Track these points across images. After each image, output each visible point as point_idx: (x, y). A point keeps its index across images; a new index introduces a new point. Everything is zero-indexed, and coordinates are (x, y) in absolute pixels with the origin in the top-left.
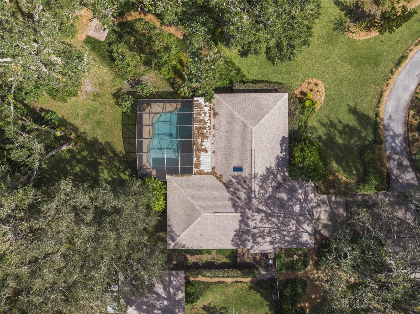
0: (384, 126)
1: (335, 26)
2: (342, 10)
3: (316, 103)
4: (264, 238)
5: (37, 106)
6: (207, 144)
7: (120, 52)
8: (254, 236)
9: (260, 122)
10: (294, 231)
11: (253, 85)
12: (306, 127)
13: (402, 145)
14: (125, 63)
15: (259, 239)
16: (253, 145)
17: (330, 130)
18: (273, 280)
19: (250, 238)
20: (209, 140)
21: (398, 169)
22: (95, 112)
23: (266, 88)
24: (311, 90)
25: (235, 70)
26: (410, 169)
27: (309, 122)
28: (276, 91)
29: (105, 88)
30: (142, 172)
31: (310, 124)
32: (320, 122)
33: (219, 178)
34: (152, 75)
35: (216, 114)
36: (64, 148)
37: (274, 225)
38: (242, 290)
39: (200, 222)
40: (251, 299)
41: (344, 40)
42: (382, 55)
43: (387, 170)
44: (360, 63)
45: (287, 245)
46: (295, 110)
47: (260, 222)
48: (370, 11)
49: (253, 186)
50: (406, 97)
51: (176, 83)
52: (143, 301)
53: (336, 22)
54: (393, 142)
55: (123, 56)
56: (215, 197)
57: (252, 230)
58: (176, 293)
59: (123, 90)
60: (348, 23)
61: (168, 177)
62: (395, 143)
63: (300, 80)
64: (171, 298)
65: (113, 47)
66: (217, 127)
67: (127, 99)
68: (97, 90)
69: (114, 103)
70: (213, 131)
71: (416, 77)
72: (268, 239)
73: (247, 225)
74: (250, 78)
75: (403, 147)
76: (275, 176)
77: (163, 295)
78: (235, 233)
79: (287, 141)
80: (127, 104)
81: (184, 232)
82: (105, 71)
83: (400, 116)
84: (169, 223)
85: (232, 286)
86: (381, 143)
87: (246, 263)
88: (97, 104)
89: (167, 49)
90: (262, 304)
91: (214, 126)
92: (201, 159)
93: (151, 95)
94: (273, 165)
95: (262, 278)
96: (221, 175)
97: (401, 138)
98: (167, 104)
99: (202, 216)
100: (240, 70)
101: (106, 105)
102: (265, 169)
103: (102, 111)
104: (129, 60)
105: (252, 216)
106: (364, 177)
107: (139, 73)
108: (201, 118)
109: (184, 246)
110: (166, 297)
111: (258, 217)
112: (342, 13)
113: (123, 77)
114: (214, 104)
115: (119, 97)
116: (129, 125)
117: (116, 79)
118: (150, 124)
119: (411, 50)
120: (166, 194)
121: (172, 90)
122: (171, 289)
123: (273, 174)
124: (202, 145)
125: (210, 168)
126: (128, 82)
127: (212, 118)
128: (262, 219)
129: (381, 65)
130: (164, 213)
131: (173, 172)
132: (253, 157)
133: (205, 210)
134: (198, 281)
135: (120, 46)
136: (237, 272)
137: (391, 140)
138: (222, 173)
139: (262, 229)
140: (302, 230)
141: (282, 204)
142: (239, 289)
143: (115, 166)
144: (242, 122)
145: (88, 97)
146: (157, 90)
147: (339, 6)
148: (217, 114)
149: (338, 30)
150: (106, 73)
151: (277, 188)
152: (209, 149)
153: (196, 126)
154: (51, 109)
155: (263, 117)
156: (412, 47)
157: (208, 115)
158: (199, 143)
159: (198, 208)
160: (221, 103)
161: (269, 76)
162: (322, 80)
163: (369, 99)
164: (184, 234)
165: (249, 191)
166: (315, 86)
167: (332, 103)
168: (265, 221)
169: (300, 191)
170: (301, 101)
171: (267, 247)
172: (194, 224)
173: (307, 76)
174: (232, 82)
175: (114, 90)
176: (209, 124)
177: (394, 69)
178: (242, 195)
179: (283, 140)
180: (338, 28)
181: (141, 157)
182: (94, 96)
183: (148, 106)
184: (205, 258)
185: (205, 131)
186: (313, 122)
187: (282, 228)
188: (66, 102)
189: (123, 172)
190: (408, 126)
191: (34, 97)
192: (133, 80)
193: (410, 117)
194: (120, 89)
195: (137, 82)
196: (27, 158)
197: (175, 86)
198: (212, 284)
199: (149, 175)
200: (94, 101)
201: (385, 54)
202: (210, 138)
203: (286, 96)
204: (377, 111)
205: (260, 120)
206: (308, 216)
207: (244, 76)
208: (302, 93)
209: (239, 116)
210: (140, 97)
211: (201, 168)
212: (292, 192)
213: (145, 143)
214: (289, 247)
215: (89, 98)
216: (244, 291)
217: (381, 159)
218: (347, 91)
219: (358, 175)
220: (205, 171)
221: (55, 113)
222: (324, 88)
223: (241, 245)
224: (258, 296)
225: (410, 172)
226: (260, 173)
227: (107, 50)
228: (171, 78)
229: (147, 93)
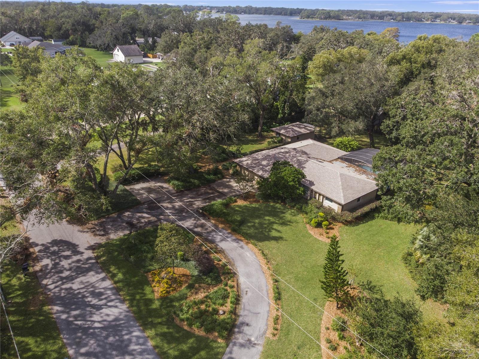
13: (213, 237)
43: (211, 219)
54: (223, 235)
62: (220, 236)
71: (247, 289)
79: (308, 186)
86: (233, 231)
97: (217, 241)
119: (278, 309)
156: (279, 313)
204: (258, 247)
217: (223, 222)
225: (190, 226)
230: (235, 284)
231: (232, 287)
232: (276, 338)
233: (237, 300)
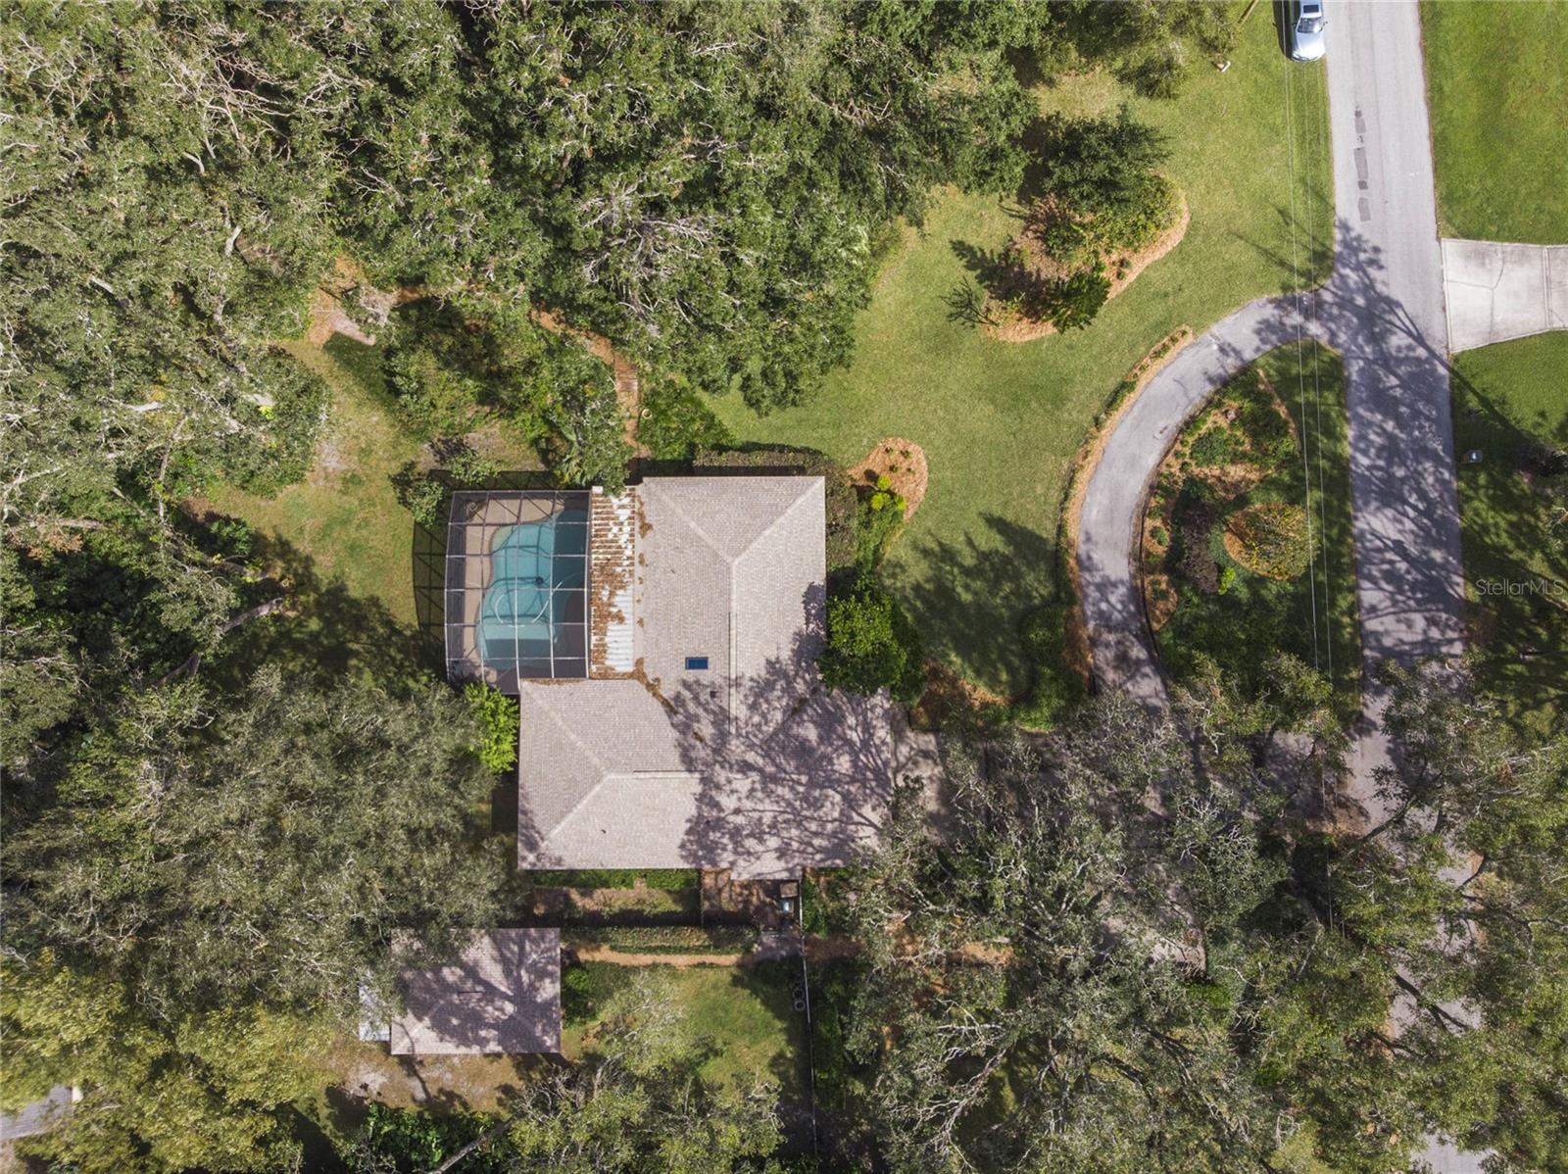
0: (1078, 558)
1: (953, 310)
2: (970, 267)
3: (901, 500)
4: (761, 841)
5: (200, 510)
6: (623, 601)
7: (412, 374)
8: (736, 834)
9: (751, 547)
10: (835, 820)
11: (742, 456)
12: (877, 559)
13: (1125, 607)
14: (426, 400)
15: (751, 844)
16: (734, 604)
17: (940, 568)
18: (794, 959)
19: (725, 840)
20: (629, 592)
21: (1116, 668)
22: (345, 522)
23: (776, 463)
24: (892, 469)
25: (702, 419)
26: (1147, 670)
27: (889, 549)
28: (801, 471)
29: (373, 463)
30: (457, 672)
31: (889, 553)
32: (915, 546)
33: (652, 687)
34: (493, 430)
35: (646, 528)
36: (264, 611)
37: (783, 804)
38: (715, 987)
39: (598, 796)
40: (740, 1012)
41: (976, 343)
42: (1072, 380)
43: (1090, 670)
44: (1017, 399)
45: (822, 860)
46: (848, 518)
47: (747, 797)
48: (1038, 271)
49: (733, 705)
50: (1134, 486)
51: (554, 450)
52: (451, 1003)
53: (956, 298)
54: (1101, 600)
55: (422, 385)
56: (640, 734)
57: (731, 818)
58: (537, 984)
59: (420, 468)
60: (985, 299)
61: (524, 686)
62: (1108, 601)
63: (865, 442)
64: (523, 997)
65: (394, 361)
66: (648, 558)
67: (427, 489)
68: (353, 466)
69: (396, 501)
70: (639, 570)
71: (1159, 436)
72: (773, 842)
73: (717, 805)
74: (740, 437)
75: (1129, 612)
76: (790, 682)
77: (503, 989)
78: (688, 825)
79: (822, 595)
80: (426, 503)
81: (558, 823)
82: (375, 419)
83: (1123, 533)
84: (522, 803)
85: (690, 976)
86: (1072, 600)
87: (726, 914)
88: (352, 502)
89: (530, 366)
90: (768, 1026)
91: (641, 556)
92: (607, 639)
93: (488, 478)
94: (786, 654)
95: (769, 954)
96: (657, 680)
97: (1122, 590)
98: (526, 503)
99: (605, 780)
100: (713, 417)
101: (374, 505)
102: (763, 662)
103: (365, 519)
104: (436, 395)
105: (729, 782)
106: (1030, 690)
107: (460, 424)
108: (610, 536)
109: (559, 861)
110: (510, 993)
111: (742, 784)
112: (971, 275)
113: (419, 433)
114: (642, 504)
115: (408, 483)
116: (430, 554)
117: (403, 441)
118: (486, 552)
119: (1142, 368)
120: (518, 729)
121: (541, 467)
122: (523, 972)
123: (786, 676)
124: (611, 605)
125: (632, 662)
126: (432, 446)
127: (638, 536)
128: (752, 790)
129: (1070, 405)
130: (510, 778)
131: (537, 672)
132: (733, 632)
133: (612, 766)
134: (601, 962)
135: (413, 358)
136: (696, 937)
137: (1098, 594)
138: (658, 675)
139: (756, 815)
140: (857, 818)
141: (802, 751)
142: (709, 985)
143: (393, 659)
144: (707, 546)
145: (329, 485)
146: (504, 468)
147: (964, 256)
148: (650, 527)
149: (962, 319)
150: (377, 423)
151: (795, 711)
152: (627, 614)
153: (596, 557)
154: (233, 516)
155: (760, 533)
156: (1147, 361)
157: (627, 529)
158: (605, 599)
159: (595, 760)
160: (659, 500)
161: (787, 434)
162: (920, 443)
163: (1040, 490)
164: (559, 828)
165: (722, 718)
166: (902, 458)
167: (945, 499)
168: (760, 795)
169: (851, 721)
170: (864, 494)
171: (771, 866)
172: (585, 802)
173: (883, 433)
174: (692, 447)
175: (395, 468)
176: (628, 553)
177: (1103, 416)
178: (706, 729)
179: (811, 593)
180: (960, 314)
181: (458, 636)
182: (345, 481)
183: (480, 508)
184: (620, 899)
185: (619, 570)
186: (896, 549)
187: (805, 813)
188: (274, 497)
189: (413, 675)
190: (1141, 560)
191: (193, 485)
192: (445, 442)
193: (1147, 534)
194: (412, 465)
195: (454, 447)
196: (195, 621)
197: (550, 457)
198: (635, 970)
199: (474, 681)
200: (345, 493)
201: (1079, 377)
202: (630, 588)
203: (820, 483)
204: (1062, 519)
205: (751, 541)
206: (874, 784)
207: (724, 433)
208: (871, 476)
209: (701, 533)
210: (461, 485)
211: (607, 663)
212: (830, 723)
213: (472, 600)
214: (829, 863)
215: (332, 488)
216: (722, 991)
217: (1072, 641)
218: (984, 469)
219: (1013, 685)
220: (619, 670)
221: (244, 525)
222: (924, 463)
223: (704, 857)
224: (758, 1005)
225: (1147, 675)
226: (750, 673)
227: (382, 369)
228: (540, 437)
229: (477, 475)
230: (1170, 459)
231: (1177, 455)
232: (1184, 327)
233: (1191, 423)
